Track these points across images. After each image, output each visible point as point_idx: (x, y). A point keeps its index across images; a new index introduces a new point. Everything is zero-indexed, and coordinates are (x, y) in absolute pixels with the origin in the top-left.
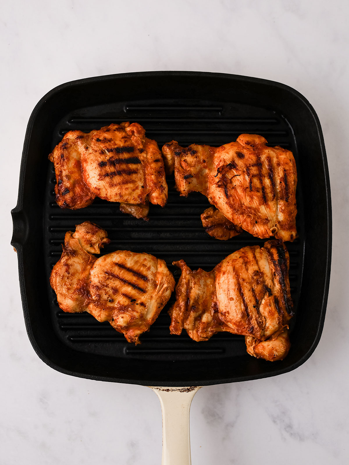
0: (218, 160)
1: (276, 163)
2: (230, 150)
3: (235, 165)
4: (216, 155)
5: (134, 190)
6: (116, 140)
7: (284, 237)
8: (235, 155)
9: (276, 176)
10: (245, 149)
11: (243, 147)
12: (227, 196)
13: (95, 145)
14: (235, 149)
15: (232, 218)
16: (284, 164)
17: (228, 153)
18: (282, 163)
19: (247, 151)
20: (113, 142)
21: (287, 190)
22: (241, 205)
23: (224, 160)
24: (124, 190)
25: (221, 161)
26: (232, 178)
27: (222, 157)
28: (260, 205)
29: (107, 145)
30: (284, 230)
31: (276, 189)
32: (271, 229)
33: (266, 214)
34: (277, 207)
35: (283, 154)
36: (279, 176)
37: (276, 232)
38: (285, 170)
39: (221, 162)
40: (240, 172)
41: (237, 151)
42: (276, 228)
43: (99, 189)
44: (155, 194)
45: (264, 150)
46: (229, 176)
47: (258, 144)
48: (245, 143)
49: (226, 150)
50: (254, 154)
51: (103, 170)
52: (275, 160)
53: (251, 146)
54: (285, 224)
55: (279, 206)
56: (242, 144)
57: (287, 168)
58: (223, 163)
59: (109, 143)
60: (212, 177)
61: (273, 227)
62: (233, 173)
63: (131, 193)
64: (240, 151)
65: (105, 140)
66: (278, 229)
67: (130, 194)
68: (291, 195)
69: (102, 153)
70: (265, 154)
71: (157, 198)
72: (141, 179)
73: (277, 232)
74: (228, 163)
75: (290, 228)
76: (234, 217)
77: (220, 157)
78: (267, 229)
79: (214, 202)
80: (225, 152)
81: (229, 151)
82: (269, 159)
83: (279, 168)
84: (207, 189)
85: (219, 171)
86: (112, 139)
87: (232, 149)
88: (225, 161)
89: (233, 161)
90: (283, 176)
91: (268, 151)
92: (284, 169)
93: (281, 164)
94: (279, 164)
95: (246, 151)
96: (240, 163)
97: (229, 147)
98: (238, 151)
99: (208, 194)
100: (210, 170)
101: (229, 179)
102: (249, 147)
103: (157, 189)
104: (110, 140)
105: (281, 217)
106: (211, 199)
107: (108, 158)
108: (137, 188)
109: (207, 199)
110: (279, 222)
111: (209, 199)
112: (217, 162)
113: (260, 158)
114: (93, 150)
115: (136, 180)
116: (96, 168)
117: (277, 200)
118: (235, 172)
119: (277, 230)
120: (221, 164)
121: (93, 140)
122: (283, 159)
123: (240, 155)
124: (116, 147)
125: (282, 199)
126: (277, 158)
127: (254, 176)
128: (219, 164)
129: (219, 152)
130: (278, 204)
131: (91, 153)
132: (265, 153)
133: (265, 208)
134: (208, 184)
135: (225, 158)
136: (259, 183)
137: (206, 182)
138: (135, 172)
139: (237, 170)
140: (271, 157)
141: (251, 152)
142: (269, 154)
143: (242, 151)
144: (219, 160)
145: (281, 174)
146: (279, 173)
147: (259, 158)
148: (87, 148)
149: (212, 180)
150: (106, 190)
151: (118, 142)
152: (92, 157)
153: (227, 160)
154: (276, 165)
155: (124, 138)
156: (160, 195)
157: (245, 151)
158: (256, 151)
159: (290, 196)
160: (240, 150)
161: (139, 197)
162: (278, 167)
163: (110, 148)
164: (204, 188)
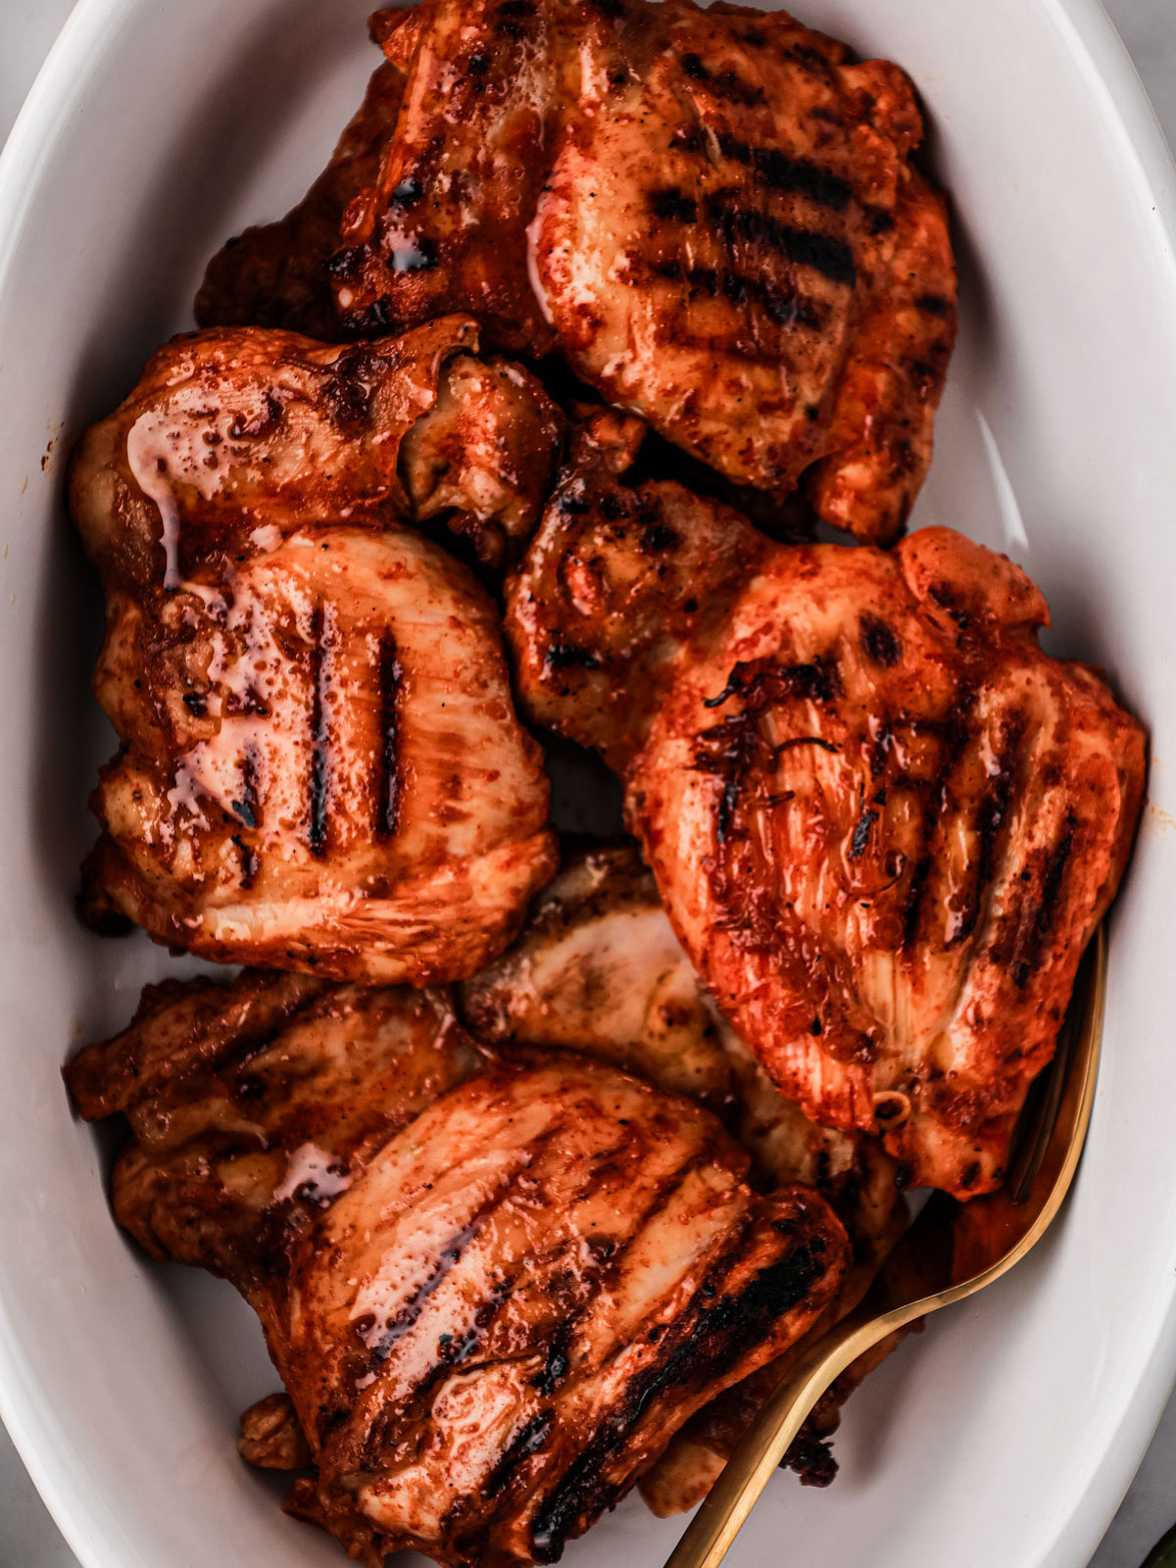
0: (757, 615)
1: (1041, 760)
2: (837, 591)
3: (832, 681)
4: (758, 584)
5: (767, 408)
6: (780, 111)
7: (929, 1158)
8: (853, 629)
9: (1017, 828)
10: (918, 619)
11: (912, 607)
12: (725, 824)
13: (666, 81)
14: (868, 598)
15: (705, 952)
16: (1080, 785)
17: (820, 602)
18: (1074, 773)
19: (926, 632)
20: (762, 113)
21: (1044, 930)
22: (774, 905)
23: (790, 630)
24: (720, 386)
25: (768, 628)
26: (790, 744)
27: (784, 609)
28: (875, 944)
29: (730, 113)
30: (946, 1123)
31: (990, 900)
32: (878, 1097)
33: (884, 1005)
34: (958, 995)
35: (1096, 728)
36: (1030, 837)
37: (900, 1119)
38: (1070, 821)
39: (766, 634)
40: (840, 733)
41: (869, 614)
42: (906, 1102)
43: (597, 324)
44: (856, 473)
45: (1012, 669)
46: (778, 727)
47: (991, 622)
48: (932, 590)
49: (818, 582)
50: (952, 663)
51: (660, 238)
52: (1043, 742)
53: (954, 616)
54: (964, 1101)
55: (969, 990)
56: (913, 585)
57: (1089, 813)
58: (775, 646)
59: (741, 110)
60: (689, 694)
61: (894, 1087)
62: (807, 720)
63: (749, 417)
64: (886, 619)
65: (727, 86)
66: (915, 1107)
67: (740, 422)
68: (1056, 958)
69: (691, 144)
70: (1009, 691)
71: (860, 497)
72: (819, 369)
73: (904, 1124)
74: (803, 656)
75: (982, 1130)
76: (713, 951)
77: (774, 604)
78: (856, 1087)
79: (646, 823)
80: (810, 592)
81: (832, 593)
82: (1019, 724)
83: (1047, 797)
84: (640, 744)
85: (738, 681)
86: (766, 95)
87: (852, 590)
88: (786, 641)
89: (828, 658)
90: (1050, 847)
91: (1029, 682)
92: (1070, 809)
93: (1067, 777)
94: (1053, 774)
95: (917, 635)
96: (861, 682)
97: (843, 574)
98: (876, 611)
99: (632, 773)
100: (699, 655)
101: (770, 743)
102: (941, 616)
103: (879, 448)
104: (752, 97)
105: (960, 1051)
106: (641, 799)
107: (709, 183)
108: (784, 406)
109: (622, 793)
110: (937, 1073)
111: (631, 801)
112: (750, 624)
113: (976, 700)
114: (645, 102)
115: (801, 361)
116: (628, 207)
117: (973, 953)
118: (815, 718)
119: (907, 1111)
120: (766, 645)
121: (668, 54)
122: (1085, 754)
123: (878, 641)
124: (771, 143)
125: (999, 956)
126: (1061, 736)
127: (904, 782)
128: (751, 642)
129: (780, 573)
130: (970, 977)
131: (630, 118)
132: (1011, 685)
133: (894, 972)
134: (656, 725)
135: (797, 623)
136: (917, 830)
137: (650, 709)
138: (814, 318)
139: (830, 713)
140: (1028, 720)
141: (939, 650)
142: (1026, 697)
143: (898, 621)
144: (761, 623)
145: (1045, 833)
146: (1033, 820)
147: (966, 696)
148: (618, 81)
149: (687, 709)
150: (631, 344)
151: (787, 124)
152: (631, 139)
153: (803, 641)
154: (1036, 769)
155: (819, 113)
156: (880, 484)
157: (912, 631)
158: (968, 652)
159: (1050, 962)
160: (892, 614)
161: (771, 451)
162: (1046, 784)
163: (739, 134)
164: (626, 738)
